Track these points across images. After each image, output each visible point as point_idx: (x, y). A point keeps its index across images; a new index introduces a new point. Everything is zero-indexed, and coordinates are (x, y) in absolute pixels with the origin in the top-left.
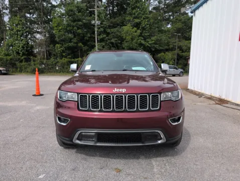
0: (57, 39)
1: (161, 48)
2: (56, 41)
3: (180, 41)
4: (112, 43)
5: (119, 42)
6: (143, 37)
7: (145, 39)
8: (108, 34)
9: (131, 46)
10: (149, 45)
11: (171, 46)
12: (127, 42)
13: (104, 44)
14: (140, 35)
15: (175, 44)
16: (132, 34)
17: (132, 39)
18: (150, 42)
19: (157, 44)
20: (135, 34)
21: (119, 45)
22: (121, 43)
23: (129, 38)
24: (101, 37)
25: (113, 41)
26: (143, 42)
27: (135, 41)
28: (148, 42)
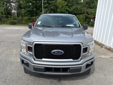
0: (22, 6)
1: (77, 12)
2: (22, 7)
3: (87, 9)
4: (52, 9)
5: (56, 8)
6: (68, 6)
7: (69, 8)
8: (49, 4)
9: (62, 11)
10: (71, 11)
11: (83, 12)
12: (59, 8)
13: (47, 9)
14: (67, 5)
15: (85, 11)
16: (62, 4)
17: (62, 7)
18: (72, 9)
19: (75, 10)
20: (64, 4)
21: (55, 10)
22: (56, 9)
23: (60, 6)
24: (46, 5)
25: (52, 8)
26: (68, 9)
27: (64, 8)
28: (71, 9)
